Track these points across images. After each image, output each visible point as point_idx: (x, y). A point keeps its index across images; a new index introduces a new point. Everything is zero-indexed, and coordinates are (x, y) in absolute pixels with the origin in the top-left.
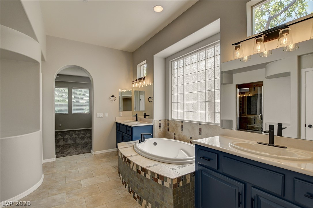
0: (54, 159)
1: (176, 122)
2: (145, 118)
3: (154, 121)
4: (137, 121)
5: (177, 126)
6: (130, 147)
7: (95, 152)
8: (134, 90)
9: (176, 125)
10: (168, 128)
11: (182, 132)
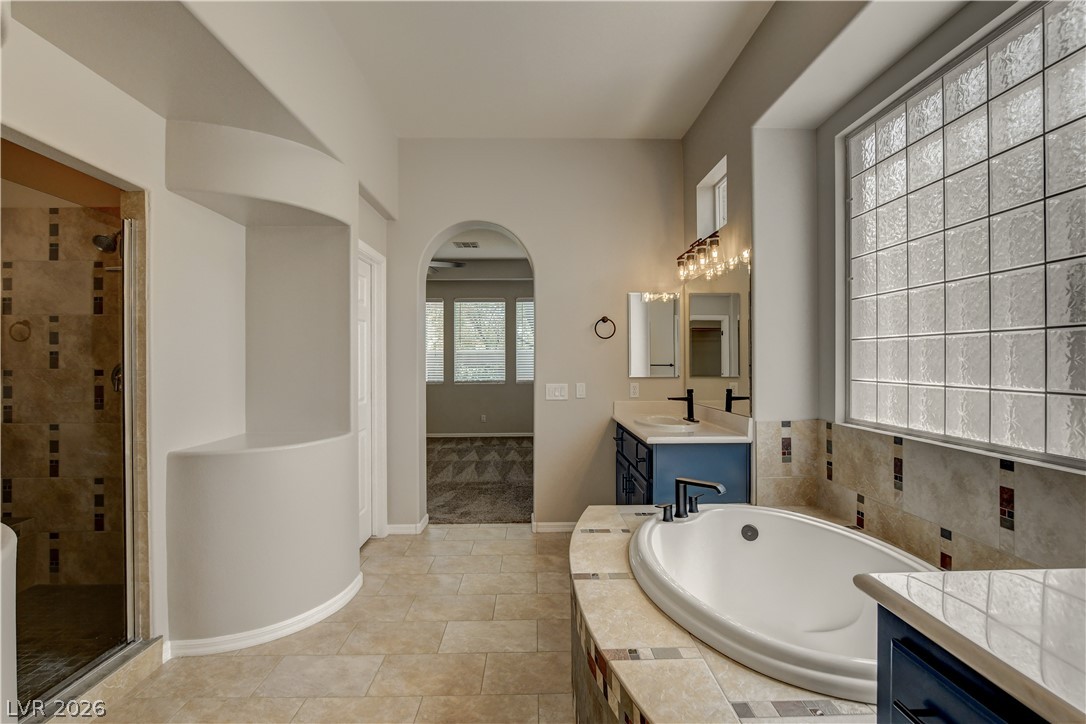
0: (417, 526)
1: (866, 438)
2: (729, 408)
3: (755, 423)
4: (693, 421)
5: (870, 461)
6: (623, 531)
7: (540, 524)
8: (690, 290)
9: (868, 453)
10: (830, 464)
11: (896, 495)
